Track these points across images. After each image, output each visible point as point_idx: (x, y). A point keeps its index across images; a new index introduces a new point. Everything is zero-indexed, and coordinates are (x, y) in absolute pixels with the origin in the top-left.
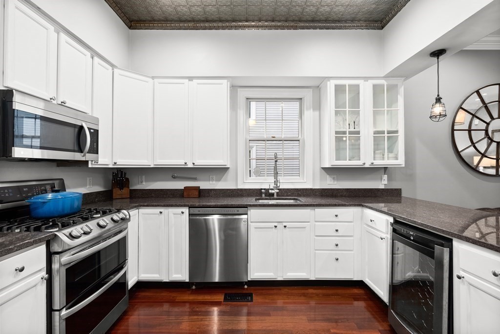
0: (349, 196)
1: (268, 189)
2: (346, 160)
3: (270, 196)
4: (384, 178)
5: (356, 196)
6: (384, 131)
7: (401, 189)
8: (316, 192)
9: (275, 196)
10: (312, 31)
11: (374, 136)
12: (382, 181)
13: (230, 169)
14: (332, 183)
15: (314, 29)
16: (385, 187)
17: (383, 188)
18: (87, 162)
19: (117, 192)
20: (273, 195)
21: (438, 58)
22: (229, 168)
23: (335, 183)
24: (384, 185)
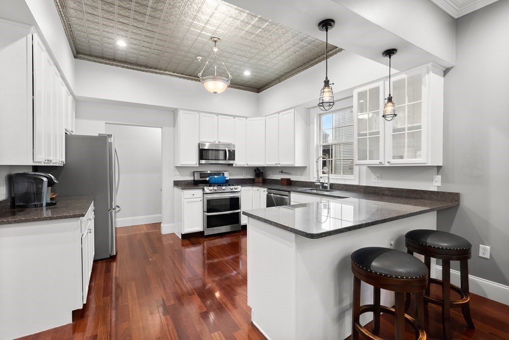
0: (392, 196)
1: (324, 183)
2: (366, 160)
3: (325, 188)
4: (436, 179)
5: (398, 196)
6: (405, 128)
7: (459, 193)
8: (360, 189)
9: (328, 189)
10: (335, 56)
11: (393, 135)
12: (434, 183)
13: (308, 168)
14: (376, 181)
15: (336, 54)
16: (437, 189)
17: (436, 190)
18: (233, 164)
19: (257, 180)
20: (326, 187)
21: (390, 58)
22: (306, 167)
23: (380, 181)
24: (436, 187)
